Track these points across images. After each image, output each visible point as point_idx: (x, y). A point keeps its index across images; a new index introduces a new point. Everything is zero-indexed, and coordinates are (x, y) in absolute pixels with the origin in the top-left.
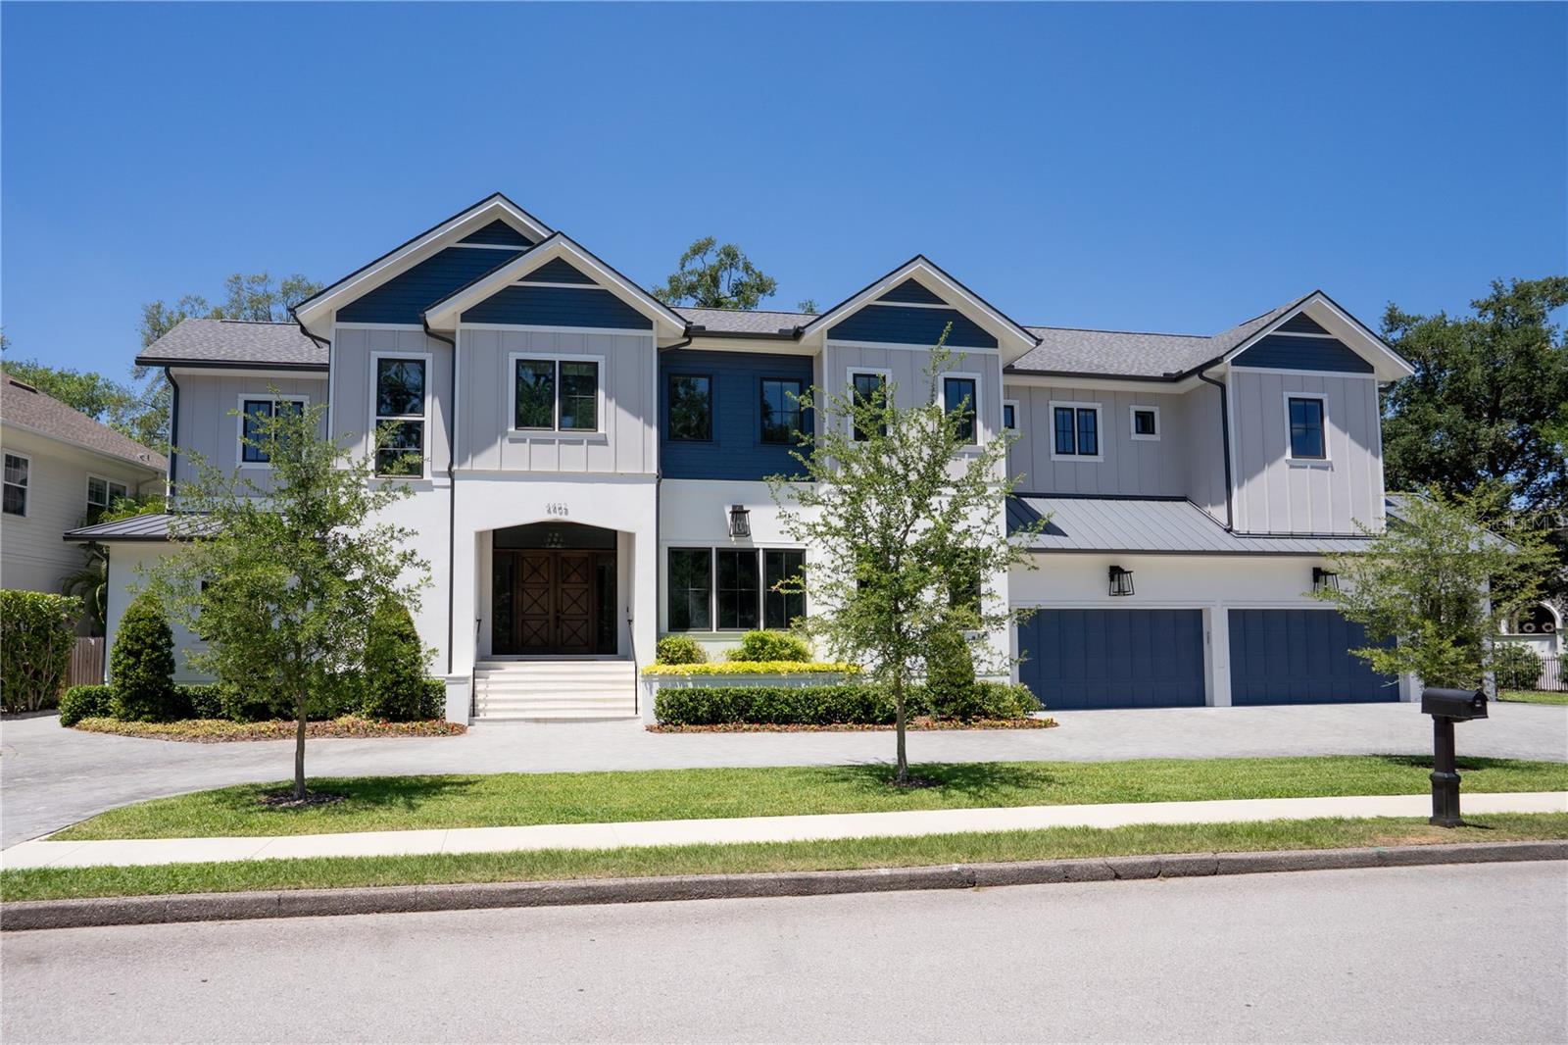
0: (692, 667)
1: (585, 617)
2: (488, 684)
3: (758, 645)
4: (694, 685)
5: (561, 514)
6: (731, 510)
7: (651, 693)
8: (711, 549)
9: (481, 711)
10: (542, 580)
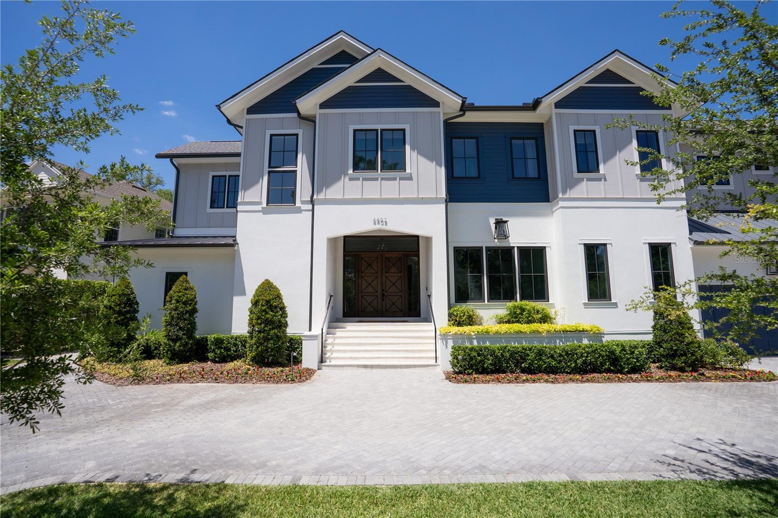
0: (475, 328)
1: (400, 294)
2: (335, 338)
3: (518, 311)
4: (478, 343)
5: (383, 225)
6: (494, 221)
7: (447, 347)
8: (482, 247)
9: (327, 358)
10: (373, 271)
